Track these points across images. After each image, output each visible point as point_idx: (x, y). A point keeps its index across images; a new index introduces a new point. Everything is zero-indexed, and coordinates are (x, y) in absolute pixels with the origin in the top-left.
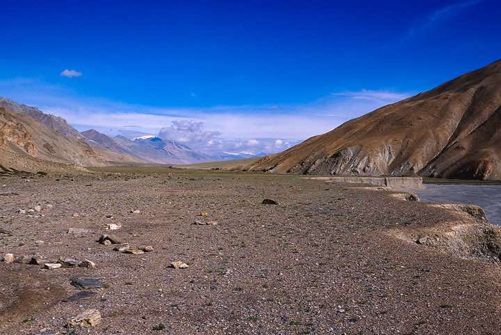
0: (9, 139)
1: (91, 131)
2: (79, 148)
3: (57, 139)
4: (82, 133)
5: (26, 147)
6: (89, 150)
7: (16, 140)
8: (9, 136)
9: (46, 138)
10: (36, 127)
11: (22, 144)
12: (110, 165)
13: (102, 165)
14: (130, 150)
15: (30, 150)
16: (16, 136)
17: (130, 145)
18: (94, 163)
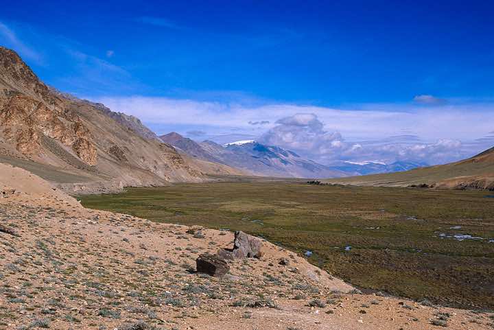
0: (46, 133)
1: (171, 134)
2: (161, 153)
3: (130, 141)
4: (161, 137)
5: (76, 147)
6: (176, 158)
7: (58, 134)
8: (47, 127)
9: (114, 139)
10: (99, 122)
11: (69, 142)
12: (210, 180)
13: (197, 179)
14: (222, 159)
15: (83, 153)
16: (58, 127)
17: (222, 152)
18: (185, 177)
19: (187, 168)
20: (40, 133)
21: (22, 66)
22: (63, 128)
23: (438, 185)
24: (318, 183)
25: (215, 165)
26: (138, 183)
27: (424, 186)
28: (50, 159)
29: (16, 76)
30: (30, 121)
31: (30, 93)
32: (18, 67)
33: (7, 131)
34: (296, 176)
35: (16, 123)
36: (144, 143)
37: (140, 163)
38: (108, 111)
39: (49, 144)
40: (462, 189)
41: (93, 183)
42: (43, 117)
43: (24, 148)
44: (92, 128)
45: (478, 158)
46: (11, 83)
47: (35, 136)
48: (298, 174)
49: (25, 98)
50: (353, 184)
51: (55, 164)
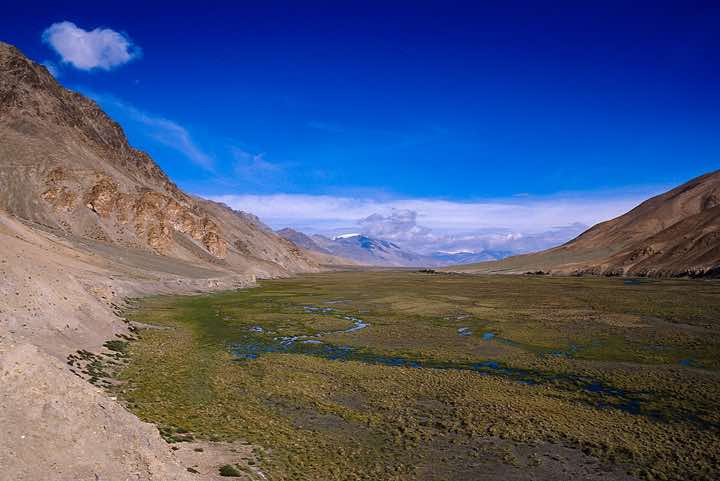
0: (177, 228)
2: (281, 246)
3: (253, 236)
5: (206, 240)
6: (295, 250)
7: (188, 229)
8: (177, 222)
9: (237, 234)
10: (224, 219)
11: (198, 236)
12: (328, 270)
13: (315, 270)
14: (331, 251)
15: (213, 246)
16: (187, 222)
17: (330, 244)
18: (304, 268)
19: (305, 259)
20: (171, 228)
21: (153, 166)
22: (193, 223)
23: (553, 271)
24: (432, 272)
25: (327, 256)
26: (266, 275)
27: (540, 273)
28: (180, 253)
29: (147, 174)
30: (161, 215)
31: (161, 190)
32: (149, 167)
33: (138, 226)
34: (397, 264)
35: (147, 217)
36: (265, 237)
37: (263, 255)
38: (229, 209)
39: (180, 239)
40: (579, 275)
41: (227, 277)
42: (174, 212)
43: (155, 243)
44: (218, 224)
45: (568, 246)
46: (143, 181)
47: (166, 230)
48: (398, 263)
49: (156, 195)
50: (468, 272)
51: (185, 258)
